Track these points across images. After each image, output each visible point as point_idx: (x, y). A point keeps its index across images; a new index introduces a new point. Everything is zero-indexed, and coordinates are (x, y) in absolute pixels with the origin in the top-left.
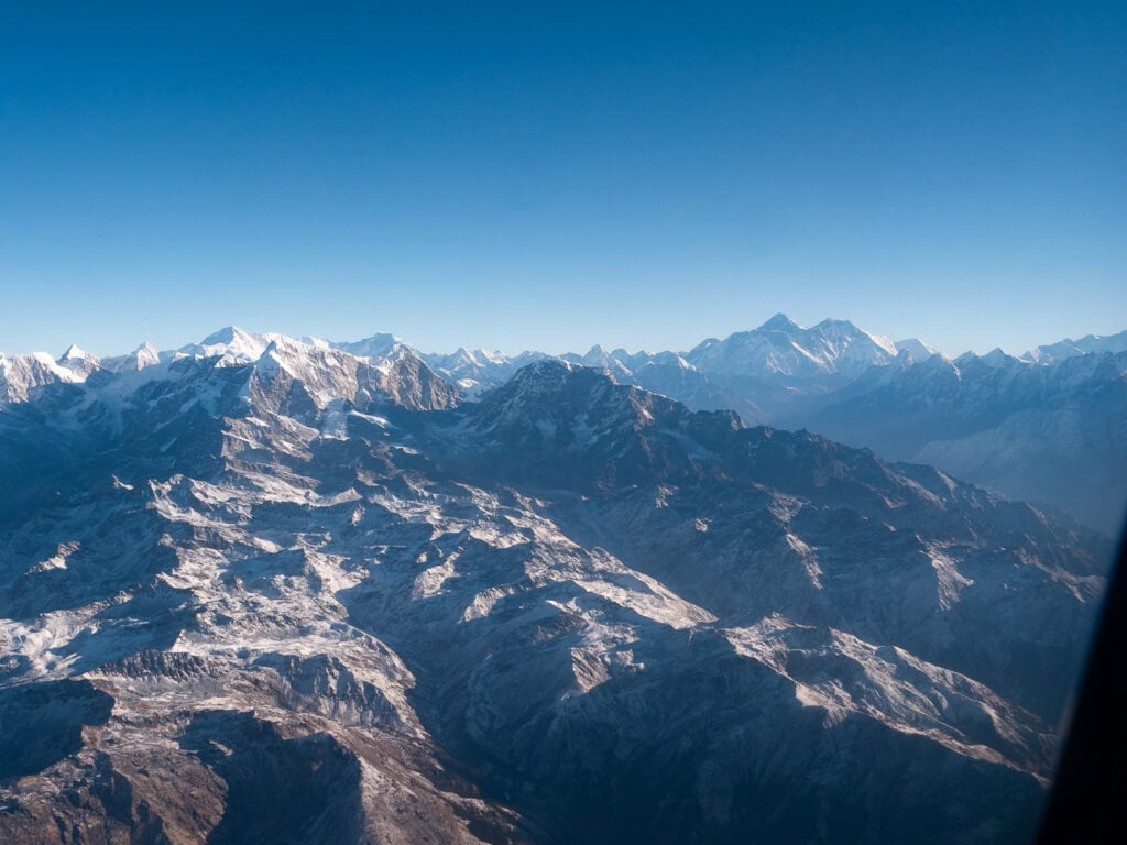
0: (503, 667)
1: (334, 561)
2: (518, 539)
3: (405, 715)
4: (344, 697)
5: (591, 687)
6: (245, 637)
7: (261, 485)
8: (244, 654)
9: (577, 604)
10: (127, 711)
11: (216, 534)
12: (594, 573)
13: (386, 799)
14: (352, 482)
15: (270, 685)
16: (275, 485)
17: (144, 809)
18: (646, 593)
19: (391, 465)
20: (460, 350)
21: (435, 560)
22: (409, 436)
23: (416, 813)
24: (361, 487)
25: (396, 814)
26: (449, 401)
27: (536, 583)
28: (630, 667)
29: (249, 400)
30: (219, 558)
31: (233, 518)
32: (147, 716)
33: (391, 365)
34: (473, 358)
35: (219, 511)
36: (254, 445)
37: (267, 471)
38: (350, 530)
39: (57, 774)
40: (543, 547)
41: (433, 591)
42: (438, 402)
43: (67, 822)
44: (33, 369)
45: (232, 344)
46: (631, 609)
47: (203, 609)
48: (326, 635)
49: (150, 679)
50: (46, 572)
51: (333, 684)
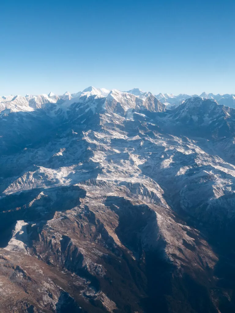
0: (190, 189)
1: (136, 156)
2: (191, 152)
3: (163, 201)
4: (145, 195)
5: (219, 197)
6: (116, 177)
7: (112, 133)
8: (116, 181)
9: (212, 172)
10: (90, 195)
11: (103, 147)
12: (216, 163)
13: (164, 223)
14: (138, 133)
15: (124, 190)
16: (116, 133)
17: (98, 221)
18: (233, 170)
19: (148, 129)
20: (160, 93)
21: (166, 157)
22: (152, 120)
23: (173, 228)
24: (140, 135)
25: (167, 228)
26: (163, 110)
27: (199, 165)
28: (231, 192)
29: (105, 109)
30: (103, 154)
31: (106, 143)
32: (95, 196)
33: (146, 98)
34: (164, 96)
35: (102, 141)
36: (109, 122)
37: (113, 129)
38: (140, 148)
39: (75, 210)
40: (200, 154)
41: (167, 166)
42: (160, 110)
43: (79, 223)
44: (42, 99)
45: (92, 92)
46: (230, 174)
47: (103, 168)
48: (137, 177)
49: (93, 187)
50: (57, 156)
51: (142, 191)
